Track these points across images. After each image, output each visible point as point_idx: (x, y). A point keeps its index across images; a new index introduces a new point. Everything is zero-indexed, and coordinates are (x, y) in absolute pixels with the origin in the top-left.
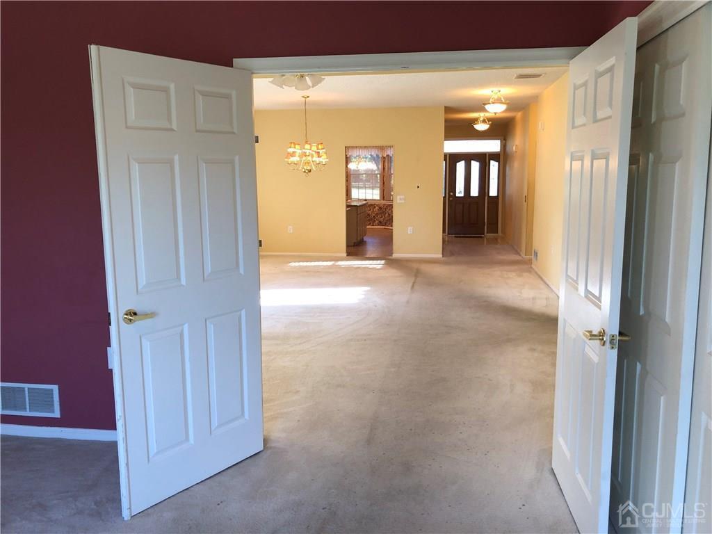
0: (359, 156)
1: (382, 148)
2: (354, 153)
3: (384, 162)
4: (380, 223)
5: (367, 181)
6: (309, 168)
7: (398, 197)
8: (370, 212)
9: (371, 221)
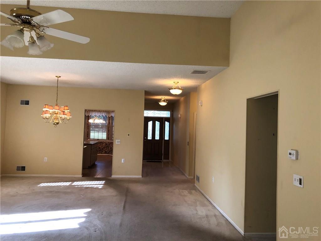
0: (96, 116)
1: (108, 112)
2: (93, 114)
3: (109, 120)
4: (106, 153)
5: (102, 128)
6: (57, 121)
7: (117, 141)
8: (100, 146)
9: (101, 151)
